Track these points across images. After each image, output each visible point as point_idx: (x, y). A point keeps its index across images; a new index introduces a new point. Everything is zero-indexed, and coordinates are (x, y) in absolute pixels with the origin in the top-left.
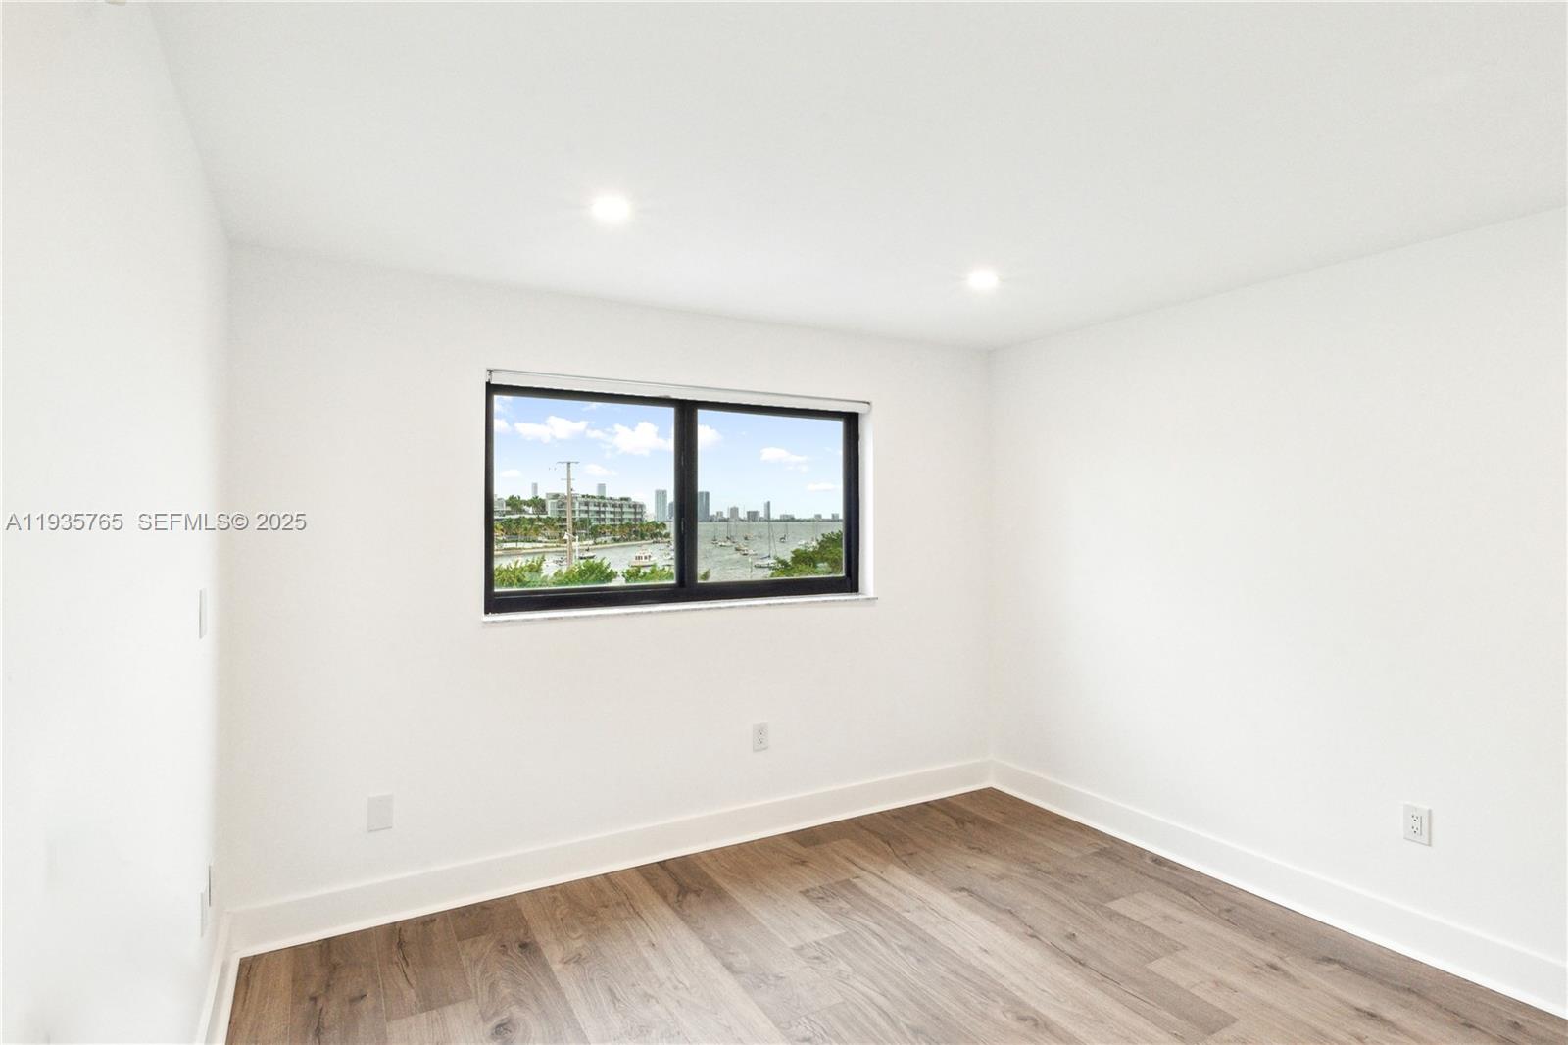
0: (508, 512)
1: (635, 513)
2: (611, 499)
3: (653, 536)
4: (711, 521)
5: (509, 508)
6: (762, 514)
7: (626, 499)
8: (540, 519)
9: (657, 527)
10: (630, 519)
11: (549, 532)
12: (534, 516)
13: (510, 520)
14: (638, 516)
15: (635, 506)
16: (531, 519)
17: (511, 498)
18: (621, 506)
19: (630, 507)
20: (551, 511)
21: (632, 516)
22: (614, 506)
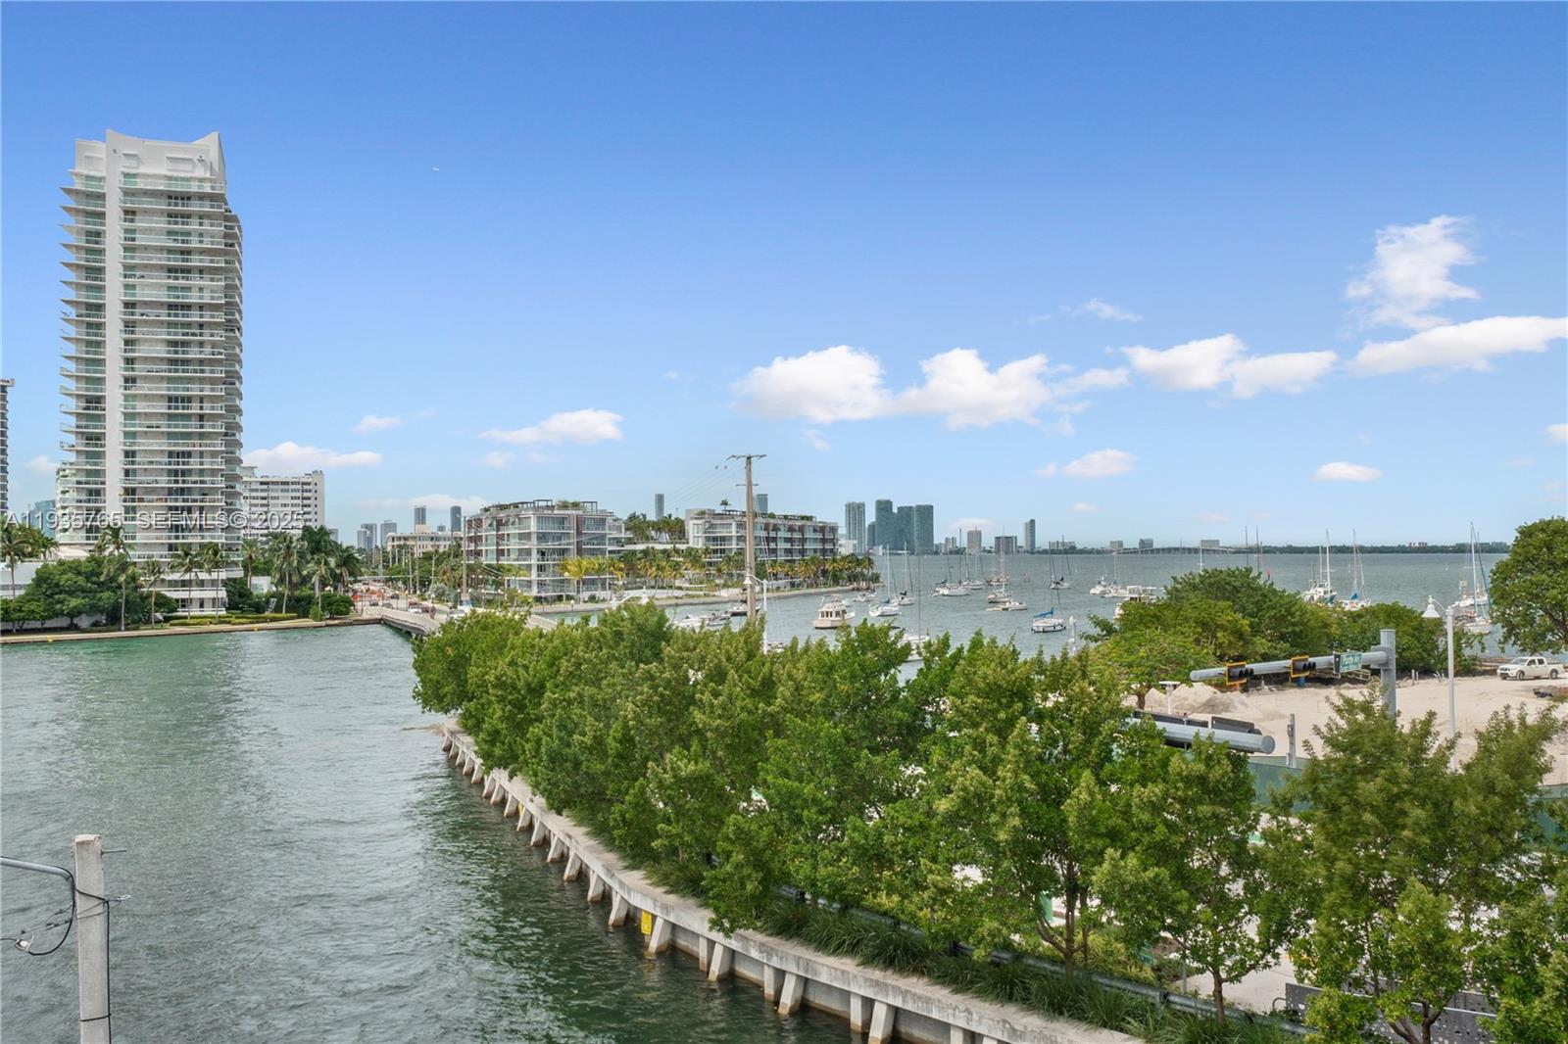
0: (630, 541)
1: (824, 541)
2: (786, 517)
3: (853, 578)
4: (936, 553)
5: (629, 535)
6: (1022, 542)
7: (809, 518)
8: (677, 551)
9: (859, 563)
10: (815, 551)
11: (690, 573)
12: (669, 547)
13: (634, 552)
14: (828, 546)
15: (822, 529)
16: (664, 551)
17: (633, 517)
18: (801, 529)
19: (815, 531)
20: (695, 538)
21: (819, 546)
22: (791, 529)
